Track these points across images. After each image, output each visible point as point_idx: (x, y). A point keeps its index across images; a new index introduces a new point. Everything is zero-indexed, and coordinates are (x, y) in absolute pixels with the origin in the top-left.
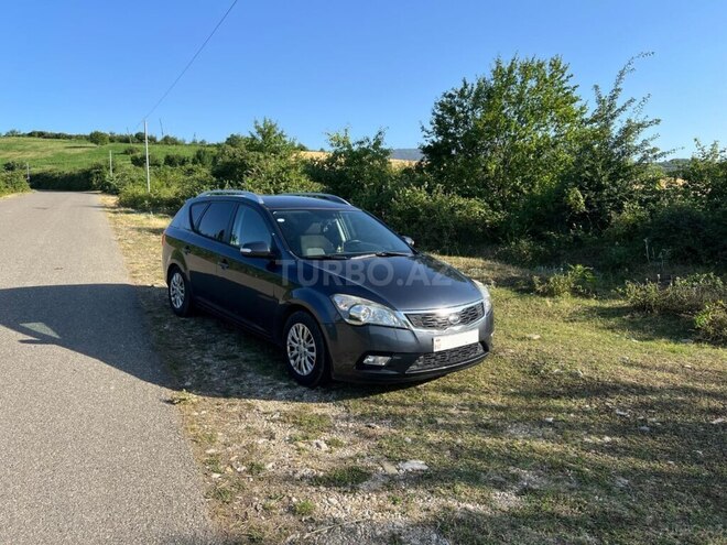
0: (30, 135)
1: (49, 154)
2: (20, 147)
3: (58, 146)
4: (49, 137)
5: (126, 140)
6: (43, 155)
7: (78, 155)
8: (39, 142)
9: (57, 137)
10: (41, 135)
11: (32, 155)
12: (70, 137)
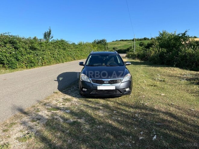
0: (120, 41)
1: (123, 45)
2: (118, 44)
3: (125, 43)
4: (124, 41)
5: (141, 40)
6: (122, 45)
7: (129, 45)
8: (122, 42)
9: (126, 40)
10: (122, 40)
11: (119, 45)
12: (128, 40)
